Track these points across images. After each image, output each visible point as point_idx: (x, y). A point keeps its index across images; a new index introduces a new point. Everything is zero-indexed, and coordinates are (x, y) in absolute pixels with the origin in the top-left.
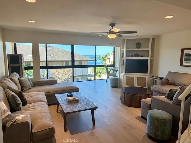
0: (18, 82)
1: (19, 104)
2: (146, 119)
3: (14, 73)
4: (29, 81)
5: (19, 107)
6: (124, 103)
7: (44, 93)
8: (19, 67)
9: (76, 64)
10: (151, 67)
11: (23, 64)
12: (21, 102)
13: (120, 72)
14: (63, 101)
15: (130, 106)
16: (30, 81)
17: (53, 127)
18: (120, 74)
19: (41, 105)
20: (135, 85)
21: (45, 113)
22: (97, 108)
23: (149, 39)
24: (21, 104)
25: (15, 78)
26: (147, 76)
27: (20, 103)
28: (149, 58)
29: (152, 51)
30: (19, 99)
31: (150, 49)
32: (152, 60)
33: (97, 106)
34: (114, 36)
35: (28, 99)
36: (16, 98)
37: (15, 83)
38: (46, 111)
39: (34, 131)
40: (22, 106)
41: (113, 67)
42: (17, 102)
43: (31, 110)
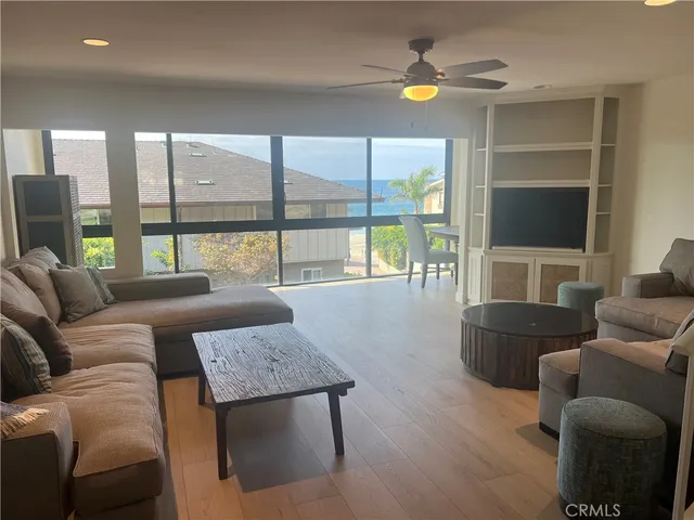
0: (47, 284)
1: (36, 369)
2: (556, 436)
3: (37, 250)
4: (97, 282)
5: (36, 380)
6: (476, 368)
7: (147, 329)
8: (59, 227)
9: (291, 213)
10: (602, 221)
11: (75, 217)
12: (45, 361)
13: (467, 245)
14: (219, 360)
15: (499, 381)
16: (102, 280)
17: (154, 457)
18: (467, 251)
19: (128, 375)
20: (533, 296)
21: (137, 402)
22: (352, 384)
23: (591, 102)
24: (47, 368)
25: (36, 270)
26: (584, 261)
27: (42, 365)
28: (592, 183)
29: (607, 153)
30: (34, 347)
31: (595, 146)
32: (605, 194)
33: (352, 378)
34: (429, 92)
35: (75, 350)
36: (23, 343)
37: (35, 289)
38: (143, 399)
39: (78, 472)
40: (49, 377)
41: (443, 225)
42: (27, 359)
43: (80, 391)
